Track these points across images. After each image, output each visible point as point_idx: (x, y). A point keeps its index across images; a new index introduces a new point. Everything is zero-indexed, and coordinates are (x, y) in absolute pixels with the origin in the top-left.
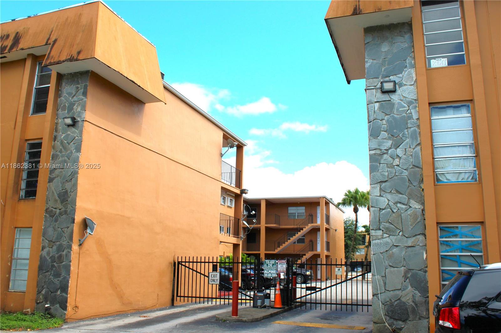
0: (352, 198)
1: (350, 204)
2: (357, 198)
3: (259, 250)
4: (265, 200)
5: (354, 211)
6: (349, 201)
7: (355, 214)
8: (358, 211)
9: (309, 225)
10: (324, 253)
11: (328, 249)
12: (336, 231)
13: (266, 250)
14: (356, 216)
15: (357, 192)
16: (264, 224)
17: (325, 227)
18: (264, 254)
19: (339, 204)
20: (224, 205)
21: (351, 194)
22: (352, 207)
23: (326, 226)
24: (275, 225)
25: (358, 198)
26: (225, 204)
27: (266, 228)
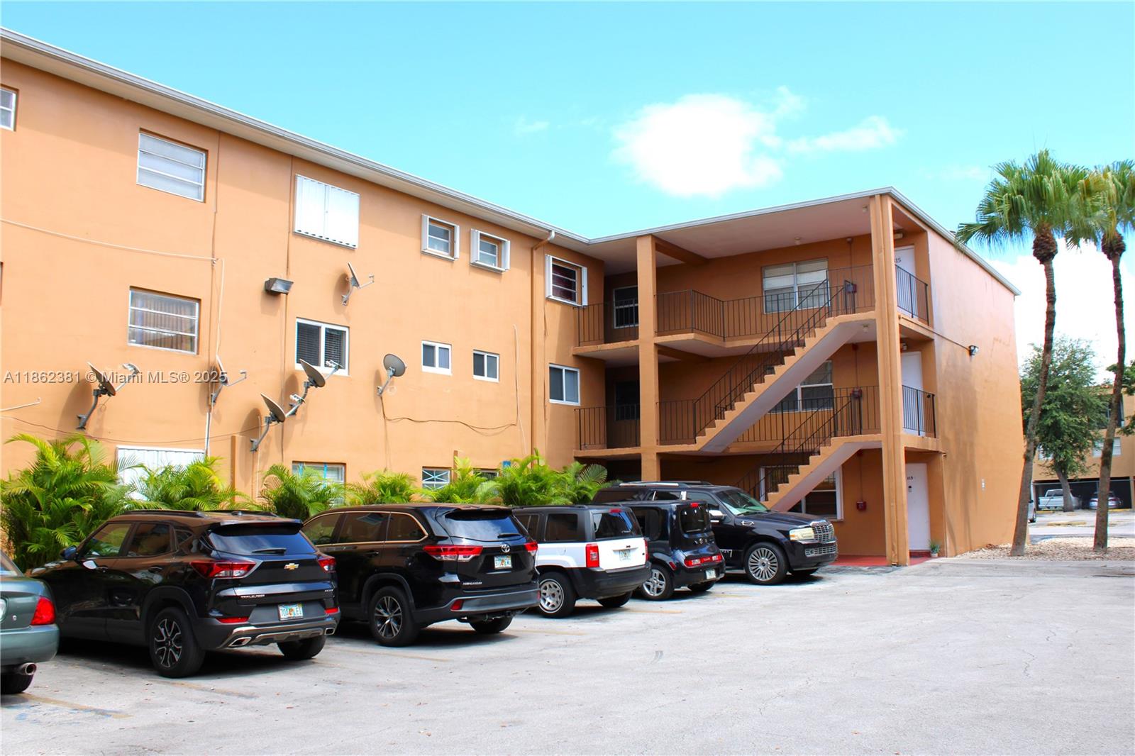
0: (1021, 192)
1: (1015, 226)
2: (1047, 191)
3: (637, 444)
4: (650, 239)
5: (1035, 254)
6: (1006, 207)
7: (1043, 267)
8: (1056, 252)
9: (829, 320)
10: (896, 439)
11: (931, 427)
12: (971, 352)
13: (663, 440)
14: (1049, 273)
15: (1043, 166)
16: (652, 333)
17: (901, 326)
18: (655, 457)
19: (966, 232)
20: (452, 261)
21: (1016, 175)
22: (1030, 237)
23: (905, 324)
24: (691, 336)
25: (1050, 188)
26: (452, 254)
27: (661, 349)
